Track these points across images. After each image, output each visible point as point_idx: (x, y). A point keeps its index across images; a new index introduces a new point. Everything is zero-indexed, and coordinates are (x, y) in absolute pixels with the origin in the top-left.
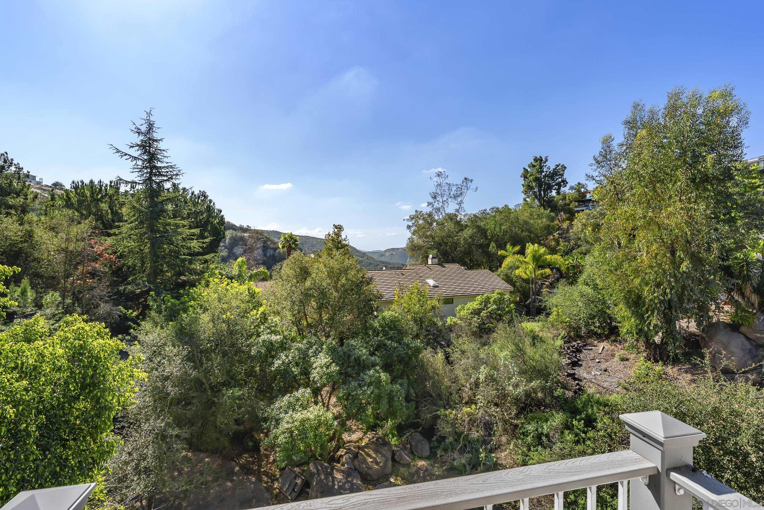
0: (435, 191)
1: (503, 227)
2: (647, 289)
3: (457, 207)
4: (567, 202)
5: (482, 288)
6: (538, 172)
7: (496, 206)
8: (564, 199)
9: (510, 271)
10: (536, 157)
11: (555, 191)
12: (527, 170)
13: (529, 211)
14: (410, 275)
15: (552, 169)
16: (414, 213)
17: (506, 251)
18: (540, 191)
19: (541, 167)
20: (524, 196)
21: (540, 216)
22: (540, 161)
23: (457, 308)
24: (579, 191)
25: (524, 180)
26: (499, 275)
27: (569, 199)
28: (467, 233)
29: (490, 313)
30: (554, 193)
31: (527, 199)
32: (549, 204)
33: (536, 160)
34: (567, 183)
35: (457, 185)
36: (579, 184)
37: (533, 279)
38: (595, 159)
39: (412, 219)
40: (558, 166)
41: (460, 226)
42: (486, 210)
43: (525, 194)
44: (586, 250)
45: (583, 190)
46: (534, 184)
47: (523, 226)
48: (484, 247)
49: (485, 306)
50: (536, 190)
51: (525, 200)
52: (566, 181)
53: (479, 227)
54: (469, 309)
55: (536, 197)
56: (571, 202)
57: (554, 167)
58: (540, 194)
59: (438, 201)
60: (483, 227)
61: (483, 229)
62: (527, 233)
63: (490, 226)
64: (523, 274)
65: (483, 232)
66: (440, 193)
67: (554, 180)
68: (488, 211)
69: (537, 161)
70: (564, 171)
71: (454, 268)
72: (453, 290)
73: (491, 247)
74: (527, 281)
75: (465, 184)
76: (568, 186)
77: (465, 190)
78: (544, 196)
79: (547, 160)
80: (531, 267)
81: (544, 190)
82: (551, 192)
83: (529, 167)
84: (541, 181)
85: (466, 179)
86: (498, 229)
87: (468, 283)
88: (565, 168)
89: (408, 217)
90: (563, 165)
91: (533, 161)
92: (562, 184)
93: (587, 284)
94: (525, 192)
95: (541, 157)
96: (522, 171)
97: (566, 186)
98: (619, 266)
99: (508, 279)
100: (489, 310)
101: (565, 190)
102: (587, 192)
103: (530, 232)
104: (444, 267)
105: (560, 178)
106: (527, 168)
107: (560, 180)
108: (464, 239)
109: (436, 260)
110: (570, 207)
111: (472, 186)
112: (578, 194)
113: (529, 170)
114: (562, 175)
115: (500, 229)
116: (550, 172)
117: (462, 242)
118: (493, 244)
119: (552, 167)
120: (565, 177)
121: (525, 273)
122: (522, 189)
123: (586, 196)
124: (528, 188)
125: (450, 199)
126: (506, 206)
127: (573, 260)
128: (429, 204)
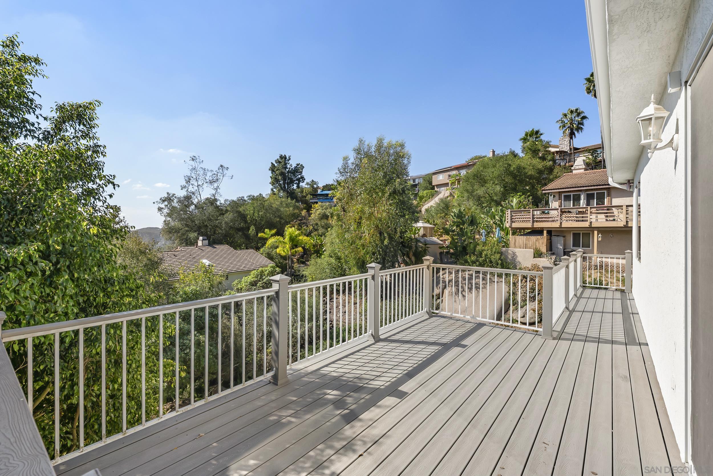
0: (189, 175)
1: (260, 213)
2: (368, 256)
3: (214, 192)
4: (304, 194)
5: (252, 264)
6: (283, 168)
7: (252, 194)
8: (302, 192)
9: (271, 250)
10: (282, 155)
11: (296, 185)
12: (274, 165)
13: (279, 201)
14: (183, 256)
15: (293, 167)
16: (166, 196)
17: (265, 233)
18: (284, 184)
19: (285, 164)
20: (271, 187)
21: (287, 206)
22: (284, 159)
23: (234, 283)
24: (313, 187)
25: (272, 173)
26: (262, 254)
27: (306, 192)
28: (229, 217)
29: (266, 283)
30: (295, 186)
31: (274, 190)
32: (292, 195)
33: (281, 157)
34: (305, 179)
35: (212, 171)
36: (313, 181)
37: (289, 257)
38: (339, 170)
39: (164, 201)
40: (298, 165)
41: (221, 211)
42: (243, 197)
43: (272, 185)
44: (322, 233)
45: (315, 186)
46: (280, 178)
47: (275, 212)
48: (244, 230)
49: (260, 278)
50: (282, 182)
51: (272, 190)
52: (304, 178)
53: (239, 212)
54: (247, 282)
55: (281, 187)
56: (307, 195)
57: (296, 166)
58: (285, 187)
59: (192, 185)
60: (242, 212)
61: (244, 215)
62: (278, 219)
63: (249, 211)
64: (282, 252)
65: (243, 217)
66: (194, 177)
67: (295, 176)
68: (246, 199)
69: (282, 159)
70: (302, 169)
71: (224, 249)
72: (228, 267)
73: (251, 230)
74: (284, 258)
75: (221, 171)
76: (305, 183)
77: (221, 177)
78: (288, 188)
79: (290, 159)
80: (288, 246)
81: (287, 183)
82: (293, 185)
83: (276, 162)
84: (286, 176)
85: (222, 166)
86: (256, 215)
87: (239, 261)
88: (303, 167)
89: (159, 200)
90: (302, 165)
91: (279, 158)
92: (301, 180)
93: (331, 257)
94: (273, 184)
95: (285, 155)
96: (270, 165)
97: (304, 182)
98: (353, 242)
99: (270, 257)
100: (264, 281)
101: (303, 185)
102: (318, 187)
103: (281, 218)
104: (215, 248)
105: (299, 175)
106: (274, 163)
107: (300, 176)
108: (226, 223)
109: (206, 242)
110: (307, 198)
111: (228, 173)
112: (312, 189)
113: (276, 165)
114: (301, 172)
115: (259, 214)
116: (292, 169)
117: (224, 226)
118: (252, 228)
119: (294, 165)
120: (303, 174)
121: (284, 251)
122: (270, 180)
123: (317, 191)
124: (275, 181)
125: (205, 185)
126: (260, 194)
127: (314, 241)
128: (183, 188)
